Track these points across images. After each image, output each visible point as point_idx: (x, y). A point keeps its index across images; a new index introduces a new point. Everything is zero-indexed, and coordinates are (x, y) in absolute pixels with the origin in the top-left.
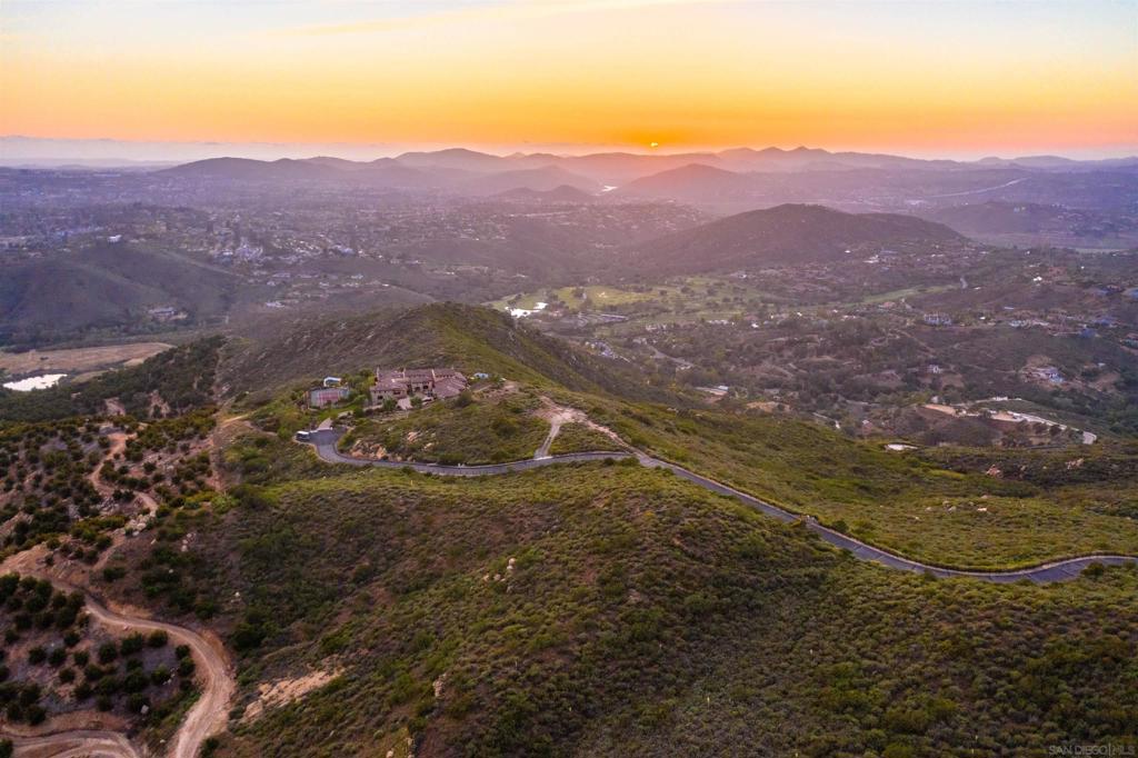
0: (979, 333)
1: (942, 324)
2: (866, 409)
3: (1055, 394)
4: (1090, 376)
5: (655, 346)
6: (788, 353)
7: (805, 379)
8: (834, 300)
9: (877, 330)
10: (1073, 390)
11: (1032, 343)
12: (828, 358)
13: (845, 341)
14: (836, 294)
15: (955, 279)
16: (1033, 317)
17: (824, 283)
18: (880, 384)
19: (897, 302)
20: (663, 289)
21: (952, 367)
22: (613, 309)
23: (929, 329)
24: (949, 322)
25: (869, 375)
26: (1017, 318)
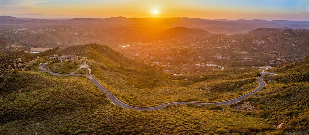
0: (208, 50)
1: (202, 48)
2: (185, 65)
3: (220, 60)
4: (226, 56)
5: (148, 54)
6: (173, 55)
7: (175, 60)
8: (185, 44)
9: (190, 50)
10: (223, 59)
11: (217, 51)
12: (180, 56)
13: (184, 52)
14: (185, 43)
15: (206, 40)
16: (217, 46)
17: (183, 41)
18: (189, 60)
19: (195, 44)
20: (152, 43)
21: (203, 56)
22: (142, 46)
23: (199, 49)
24: (203, 48)
25: (187, 59)
26: (215, 47)
